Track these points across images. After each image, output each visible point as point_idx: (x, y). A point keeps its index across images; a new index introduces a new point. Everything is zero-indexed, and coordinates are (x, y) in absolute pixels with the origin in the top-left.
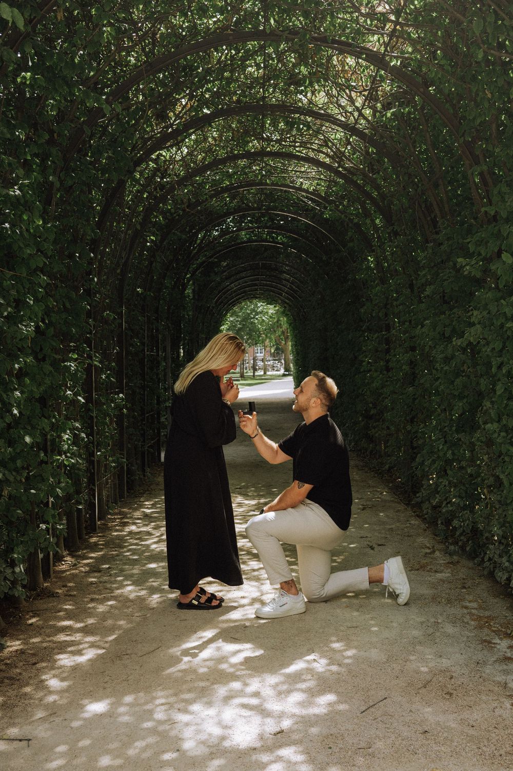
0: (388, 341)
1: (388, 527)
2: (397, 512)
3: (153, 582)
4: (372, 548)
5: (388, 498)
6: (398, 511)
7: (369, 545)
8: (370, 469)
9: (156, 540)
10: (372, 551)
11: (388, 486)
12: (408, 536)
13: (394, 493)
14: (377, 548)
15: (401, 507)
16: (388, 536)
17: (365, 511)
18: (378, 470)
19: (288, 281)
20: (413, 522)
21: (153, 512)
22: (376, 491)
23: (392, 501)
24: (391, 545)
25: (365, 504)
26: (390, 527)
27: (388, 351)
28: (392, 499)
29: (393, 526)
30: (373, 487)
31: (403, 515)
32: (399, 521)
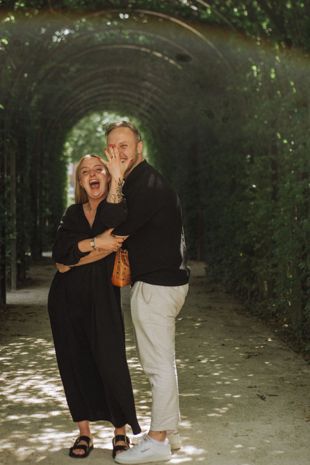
0: (275, 165)
1: (278, 376)
2: (286, 360)
3: (18, 434)
4: (263, 398)
5: (274, 345)
6: (289, 359)
7: (258, 395)
8: (252, 313)
9: (12, 390)
10: (263, 402)
11: (273, 332)
12: (301, 385)
13: (282, 340)
14: (268, 398)
15: (292, 355)
16: (279, 386)
17: (250, 359)
18: (262, 314)
19: (149, 90)
20: (305, 371)
21: (5, 360)
22: (261, 338)
23: (281, 348)
24: (284, 395)
25: (250, 352)
26: (281, 376)
27: (275, 177)
28: (280, 346)
29: (284, 375)
30: (257, 333)
31: (294, 363)
32: (289, 369)
